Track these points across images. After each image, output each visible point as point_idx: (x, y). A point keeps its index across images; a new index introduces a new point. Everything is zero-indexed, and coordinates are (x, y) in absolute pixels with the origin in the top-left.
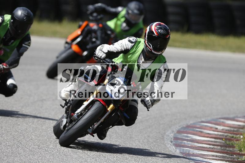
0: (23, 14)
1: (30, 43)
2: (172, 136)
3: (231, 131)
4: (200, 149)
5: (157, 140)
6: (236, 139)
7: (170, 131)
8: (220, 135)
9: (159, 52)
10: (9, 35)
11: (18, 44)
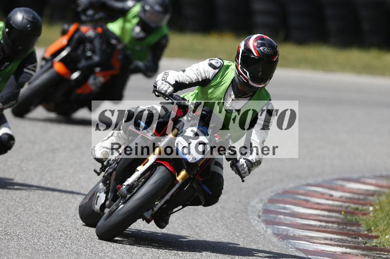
0: (26, 19)
1: (35, 67)
2: (260, 207)
3: (355, 199)
4: (306, 228)
5: (237, 213)
6: (362, 212)
7: (257, 200)
8: (337, 206)
9: (260, 84)
10: (2, 54)
11: (15, 68)
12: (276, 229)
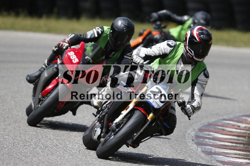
2: (193, 134)
4: (223, 147)
5: (178, 138)
7: (191, 129)
8: (243, 133)
9: (201, 59)
10: (110, 47)
11: (119, 55)
12: (203, 148)
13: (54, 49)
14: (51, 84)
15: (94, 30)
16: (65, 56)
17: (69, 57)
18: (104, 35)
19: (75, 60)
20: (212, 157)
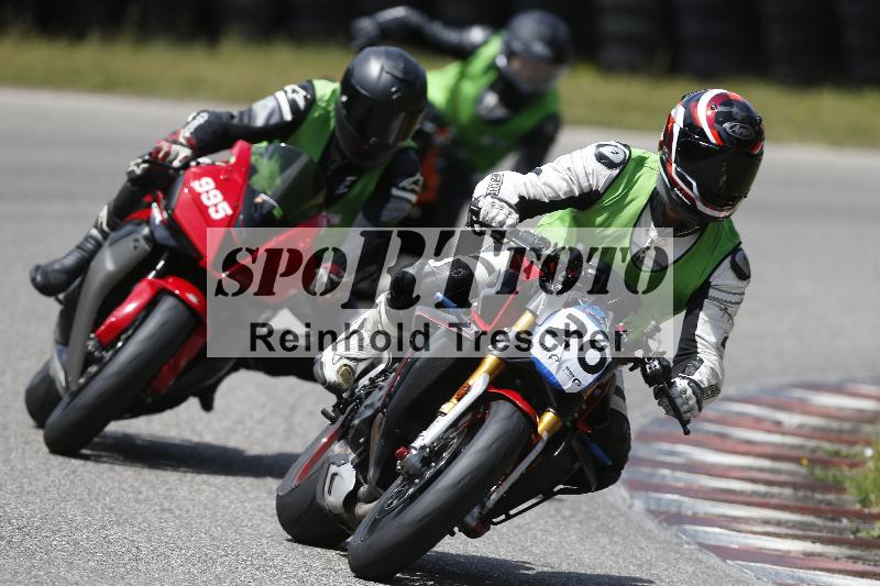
0: (388, 73)
1: (417, 183)
6: (848, 461)
8: (792, 447)
9: (721, 211)
10: (337, 157)
11: (371, 188)
12: (653, 501)
13: (135, 168)
14: (130, 297)
15: (280, 95)
16: (181, 193)
17: (196, 197)
18: (316, 114)
19: (220, 208)
20: (684, 532)
